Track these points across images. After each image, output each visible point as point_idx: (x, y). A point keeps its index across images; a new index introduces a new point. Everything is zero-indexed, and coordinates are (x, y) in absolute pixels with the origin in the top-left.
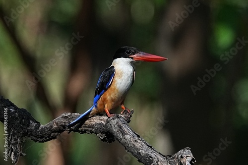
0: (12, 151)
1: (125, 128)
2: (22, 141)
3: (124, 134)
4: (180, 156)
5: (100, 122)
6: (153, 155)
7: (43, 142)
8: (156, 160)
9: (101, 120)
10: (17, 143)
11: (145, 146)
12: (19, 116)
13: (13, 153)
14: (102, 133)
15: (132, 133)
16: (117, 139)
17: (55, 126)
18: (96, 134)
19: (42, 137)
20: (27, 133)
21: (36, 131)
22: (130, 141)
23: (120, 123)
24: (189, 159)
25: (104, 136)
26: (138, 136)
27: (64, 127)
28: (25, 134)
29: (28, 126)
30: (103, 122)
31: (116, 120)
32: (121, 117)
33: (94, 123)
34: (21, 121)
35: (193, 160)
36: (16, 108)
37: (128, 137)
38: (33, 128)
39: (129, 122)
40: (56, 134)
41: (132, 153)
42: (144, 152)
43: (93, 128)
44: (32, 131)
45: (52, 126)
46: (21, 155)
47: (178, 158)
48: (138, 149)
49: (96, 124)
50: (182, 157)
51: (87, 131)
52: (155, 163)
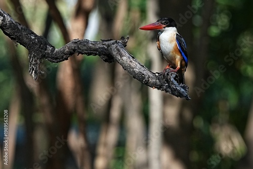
0: (33, 70)
1: (123, 51)
2: (41, 62)
3: (121, 56)
4: (166, 73)
5: (102, 46)
6: (144, 73)
7: (57, 62)
8: (147, 77)
9: (103, 45)
10: (37, 64)
11: (138, 65)
12: (38, 41)
13: (34, 72)
14: (104, 55)
15: (128, 55)
16: (116, 60)
17: (67, 50)
18: (99, 55)
19: (56, 59)
20: (45, 56)
21: (52, 54)
22: (127, 61)
23: (118, 47)
24: (174, 76)
25: (106, 57)
26: (133, 58)
27: (74, 50)
28: (44, 56)
29: (46, 50)
30: (105, 46)
31: (116, 44)
32: (119, 42)
33: (97, 47)
34: (40, 46)
35: (176, 76)
36: (36, 36)
37: (124, 58)
38: (50, 51)
39: (125, 46)
40: (68, 56)
41: (128, 71)
42: (137, 70)
43: (97, 51)
44: (48, 54)
45: (64, 50)
46: (40, 73)
47: (164, 75)
48: (133, 68)
49: (100, 48)
50: (168, 74)
51: (93, 53)
52: (147, 79)
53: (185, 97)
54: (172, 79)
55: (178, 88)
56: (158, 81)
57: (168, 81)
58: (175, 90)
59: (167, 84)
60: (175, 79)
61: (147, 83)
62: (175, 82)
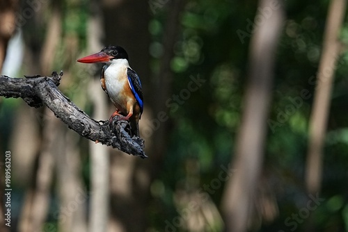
1: (54, 92)
3: (53, 98)
4: (114, 122)
5: (27, 85)
6: (84, 121)
8: (87, 127)
9: (28, 83)
11: (76, 111)
14: (29, 97)
15: (62, 97)
16: (45, 104)
18: (23, 97)
22: (60, 106)
23: (49, 86)
24: (124, 125)
25: (32, 100)
26: (69, 100)
30: (30, 85)
31: (45, 82)
32: (49, 79)
33: (20, 86)
35: (128, 126)
37: (56, 101)
39: (58, 85)
41: (62, 119)
42: (74, 118)
43: (19, 92)
47: (111, 124)
48: (68, 115)
49: (23, 87)
50: (116, 123)
51: (13, 94)
52: (87, 130)
53: (140, 154)
54: (122, 130)
55: (130, 143)
56: (102, 132)
57: (116, 132)
58: (126, 145)
59: (115, 137)
60: (125, 129)
61: (88, 135)
62: (126, 134)
